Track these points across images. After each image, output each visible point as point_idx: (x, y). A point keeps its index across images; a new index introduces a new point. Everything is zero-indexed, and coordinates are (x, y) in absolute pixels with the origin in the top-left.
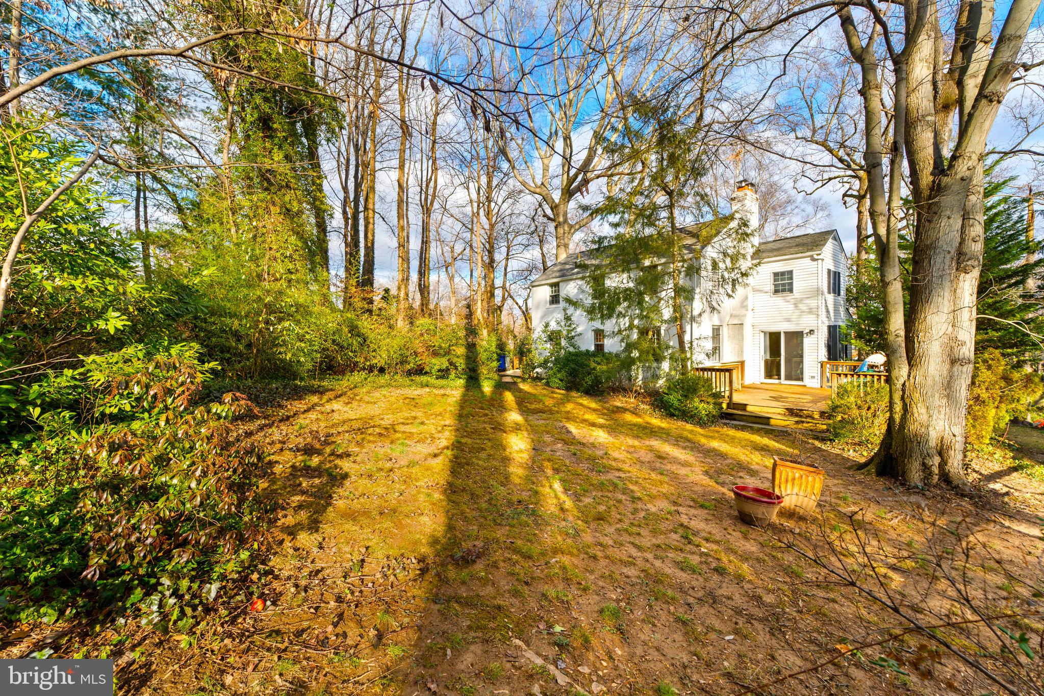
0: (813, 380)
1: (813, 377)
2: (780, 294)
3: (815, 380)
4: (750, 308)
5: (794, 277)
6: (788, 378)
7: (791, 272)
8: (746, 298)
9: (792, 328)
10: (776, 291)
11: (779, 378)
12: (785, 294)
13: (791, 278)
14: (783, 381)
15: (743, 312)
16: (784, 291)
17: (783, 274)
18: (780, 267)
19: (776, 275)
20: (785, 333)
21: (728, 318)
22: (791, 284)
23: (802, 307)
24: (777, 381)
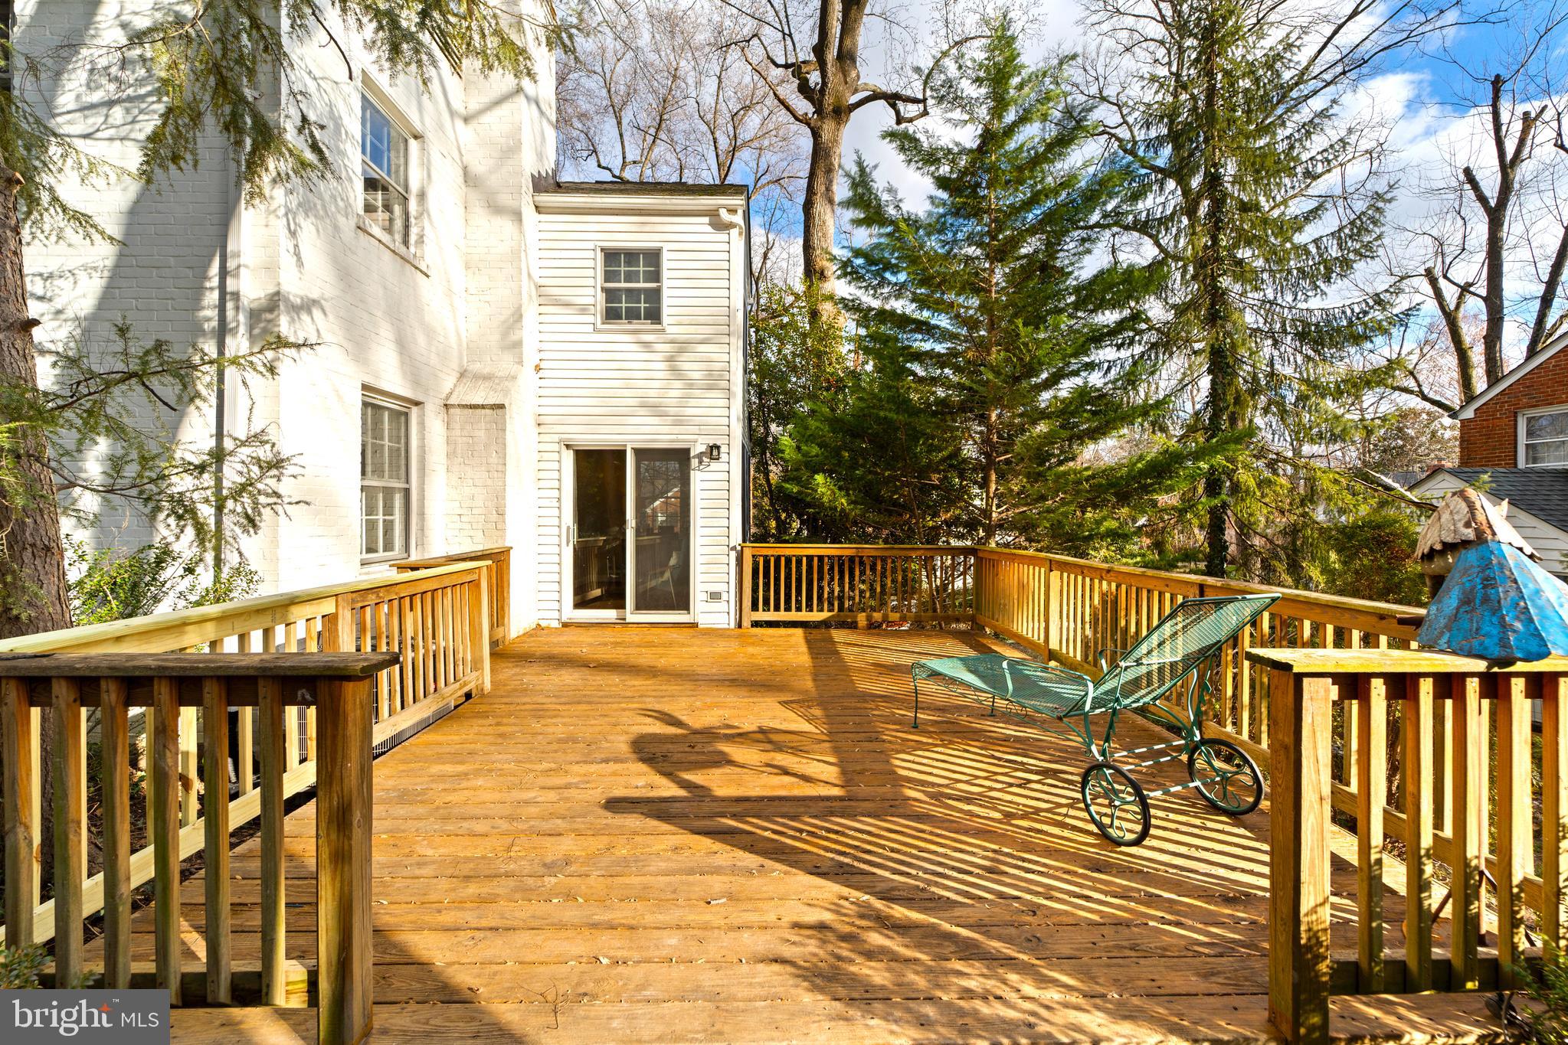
0: (715, 606)
1: (715, 596)
2: (623, 325)
3: (721, 606)
4: (530, 357)
5: (665, 274)
6: (644, 603)
7: (653, 257)
8: (518, 317)
9: (661, 435)
10: (612, 315)
11: (620, 605)
12: (636, 325)
13: (656, 276)
14: (632, 616)
15: (505, 364)
16: (633, 315)
17: (631, 256)
18: (627, 234)
19: (611, 256)
20: (638, 452)
21: (448, 382)
22: (655, 296)
23: (693, 368)
24: (609, 614)
